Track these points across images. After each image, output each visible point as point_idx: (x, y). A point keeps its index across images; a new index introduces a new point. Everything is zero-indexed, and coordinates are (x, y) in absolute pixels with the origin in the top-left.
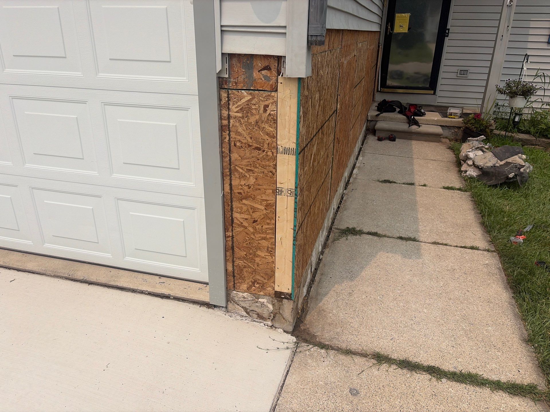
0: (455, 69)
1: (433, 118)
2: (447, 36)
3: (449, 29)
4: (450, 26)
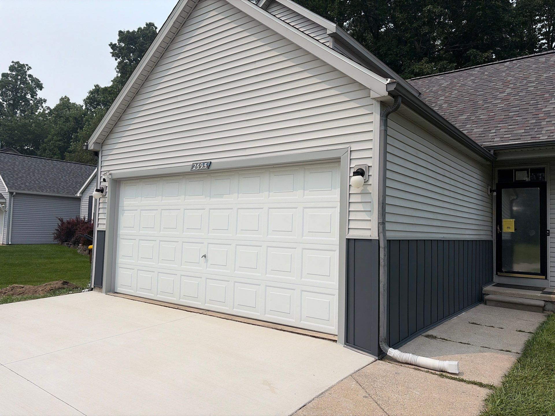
2: (549, 235)
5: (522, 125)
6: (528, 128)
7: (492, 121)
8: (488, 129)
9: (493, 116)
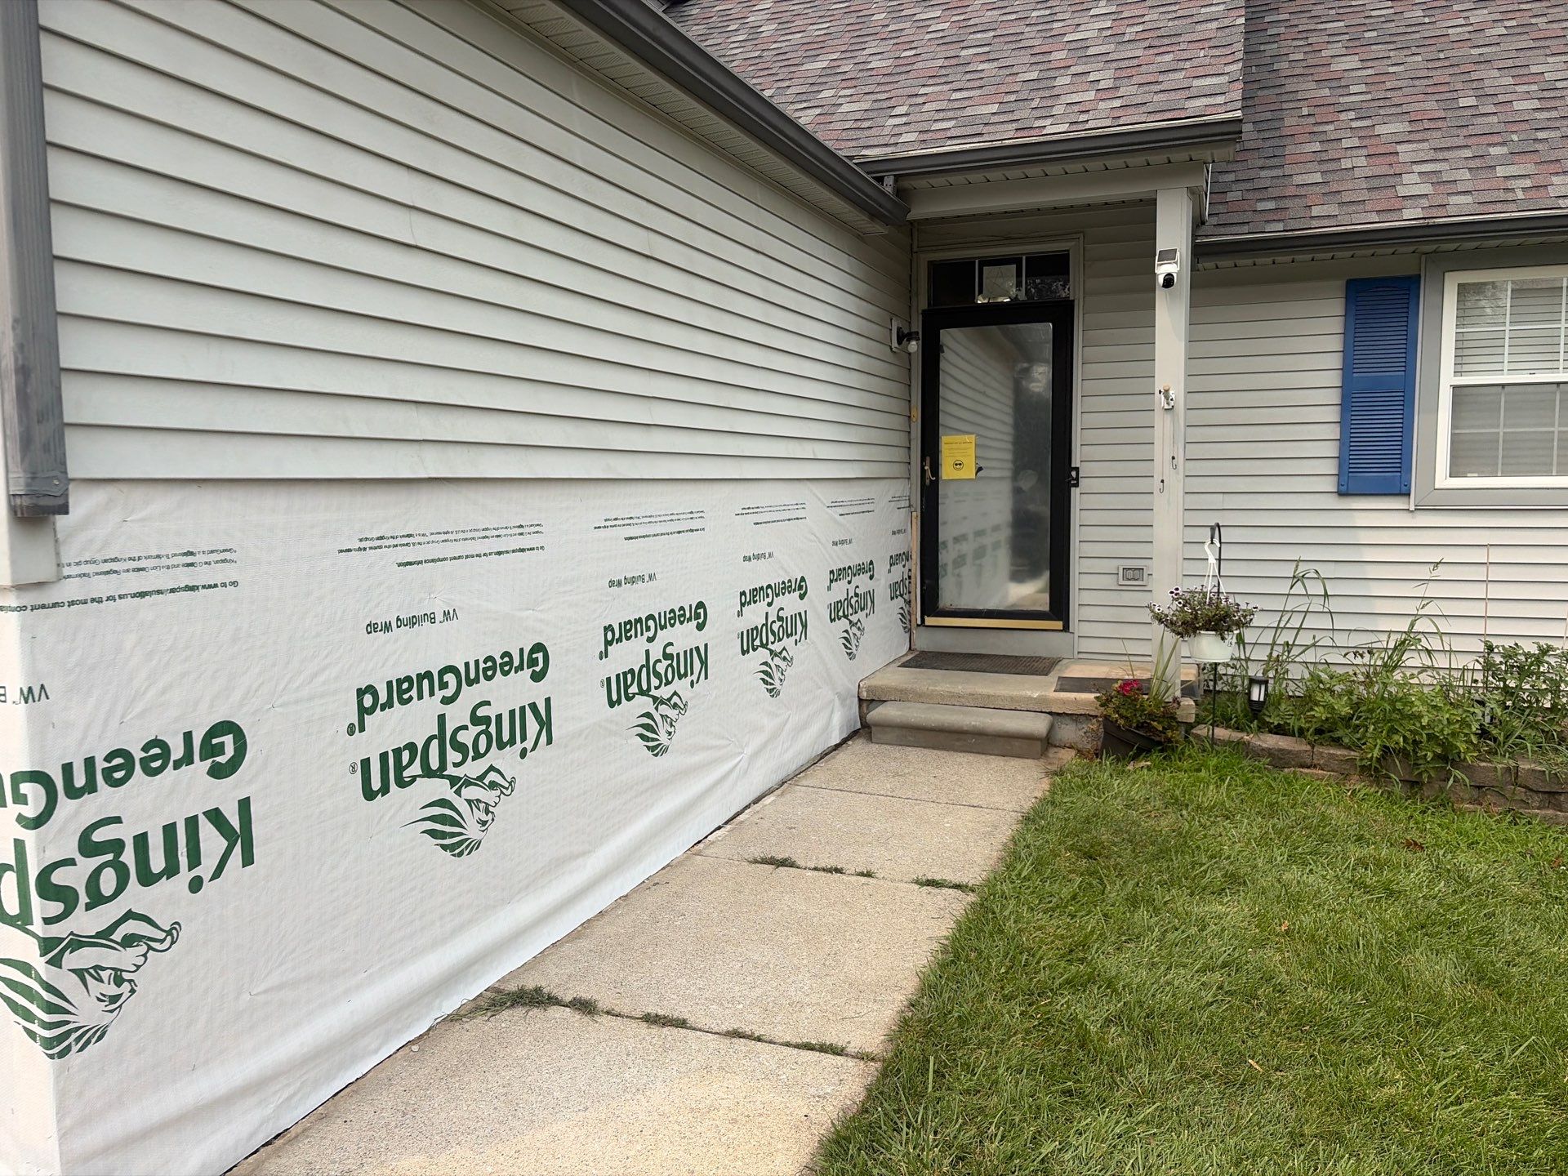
0: (1111, 566)
1: (1029, 693)
2: (1076, 485)
3: (1077, 469)
4: (1078, 461)
5: (993, 90)
6: (1013, 97)
7: (904, 77)
8: (885, 104)
9: (909, 61)
